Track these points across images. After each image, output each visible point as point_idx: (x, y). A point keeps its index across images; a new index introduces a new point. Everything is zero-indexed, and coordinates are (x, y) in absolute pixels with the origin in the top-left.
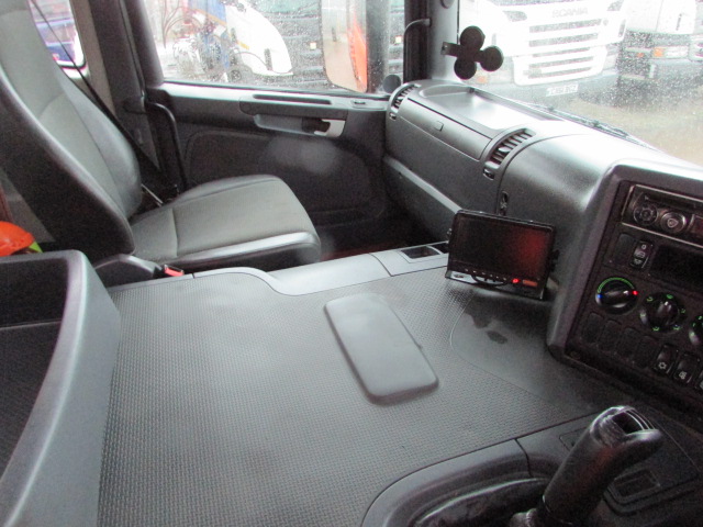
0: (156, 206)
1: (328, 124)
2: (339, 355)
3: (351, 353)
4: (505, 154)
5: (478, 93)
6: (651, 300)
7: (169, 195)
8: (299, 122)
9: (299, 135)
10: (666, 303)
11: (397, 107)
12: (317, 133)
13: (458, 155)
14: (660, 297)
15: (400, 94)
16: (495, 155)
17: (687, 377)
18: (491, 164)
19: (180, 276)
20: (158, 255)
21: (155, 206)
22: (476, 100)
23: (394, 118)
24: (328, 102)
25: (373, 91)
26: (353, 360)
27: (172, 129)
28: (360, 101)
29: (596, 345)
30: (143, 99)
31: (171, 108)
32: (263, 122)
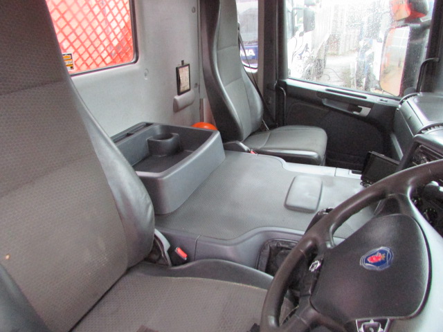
0: (265, 131)
1: (361, 109)
8: (347, 106)
9: (345, 112)
11: (401, 105)
12: (355, 113)
15: (406, 98)
19: (253, 153)
20: (252, 147)
23: (398, 111)
24: (365, 98)
27: (284, 99)
28: (385, 99)
30: (275, 84)
31: (286, 90)
32: (328, 103)
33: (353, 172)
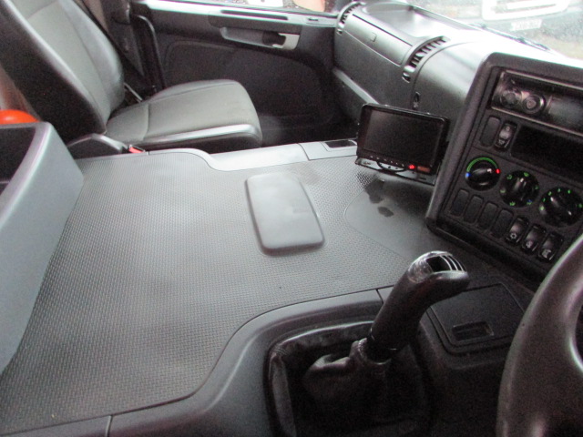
0: (137, 102)
1: (284, 38)
2: (247, 217)
3: (256, 215)
4: (420, 58)
5: (418, 11)
6: (510, 177)
7: (147, 94)
8: (260, 36)
9: (259, 47)
10: (522, 180)
11: (343, 23)
12: (275, 46)
13: (385, 62)
14: (518, 174)
15: (347, 12)
16: (413, 60)
17: (532, 247)
18: (410, 69)
19: (136, 153)
20: (129, 138)
21: (135, 101)
22: (417, 18)
23: (341, 32)
24: (285, 18)
25: (330, 11)
26: (257, 221)
27: (151, 36)
28: (314, 18)
29: (460, 218)
30: (128, 11)
31: (150, 18)
32: (229, 34)
33: (331, 145)
